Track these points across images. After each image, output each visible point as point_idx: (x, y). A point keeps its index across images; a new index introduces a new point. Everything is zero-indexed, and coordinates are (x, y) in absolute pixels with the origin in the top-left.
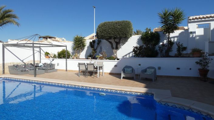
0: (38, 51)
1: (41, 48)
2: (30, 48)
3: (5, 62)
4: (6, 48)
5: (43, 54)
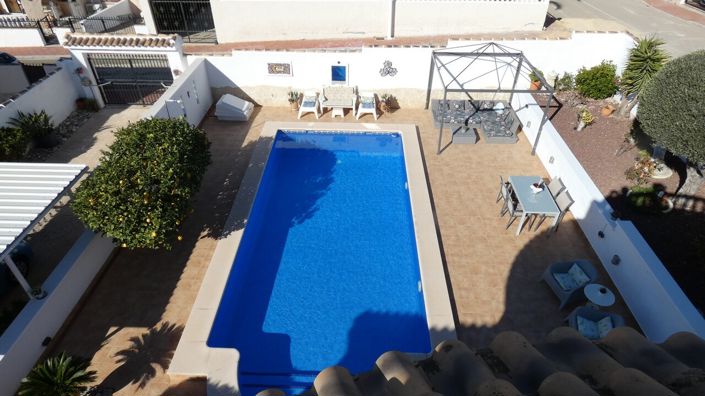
4: (439, 60)
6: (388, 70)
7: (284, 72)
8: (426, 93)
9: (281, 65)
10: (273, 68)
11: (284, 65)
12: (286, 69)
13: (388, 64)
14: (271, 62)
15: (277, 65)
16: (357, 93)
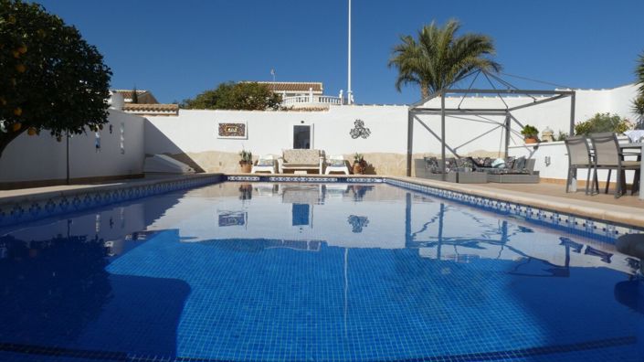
0: (502, 125)
1: (511, 112)
2: (476, 114)
3: (414, 152)
4: (417, 118)
5: (515, 132)
6: (360, 131)
7: (237, 134)
8: (405, 159)
9: (234, 125)
10: (225, 130)
11: (238, 125)
12: (239, 130)
13: (359, 124)
14: (222, 122)
15: (228, 125)
16: (324, 155)
